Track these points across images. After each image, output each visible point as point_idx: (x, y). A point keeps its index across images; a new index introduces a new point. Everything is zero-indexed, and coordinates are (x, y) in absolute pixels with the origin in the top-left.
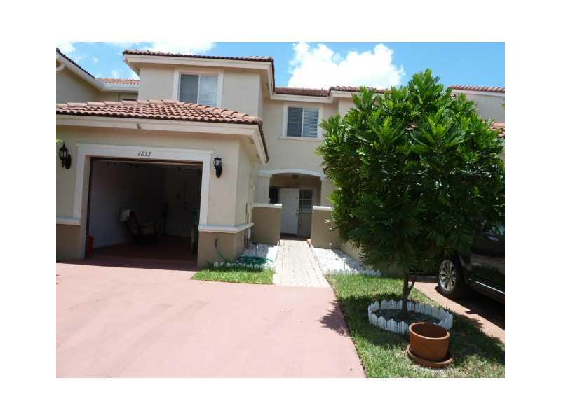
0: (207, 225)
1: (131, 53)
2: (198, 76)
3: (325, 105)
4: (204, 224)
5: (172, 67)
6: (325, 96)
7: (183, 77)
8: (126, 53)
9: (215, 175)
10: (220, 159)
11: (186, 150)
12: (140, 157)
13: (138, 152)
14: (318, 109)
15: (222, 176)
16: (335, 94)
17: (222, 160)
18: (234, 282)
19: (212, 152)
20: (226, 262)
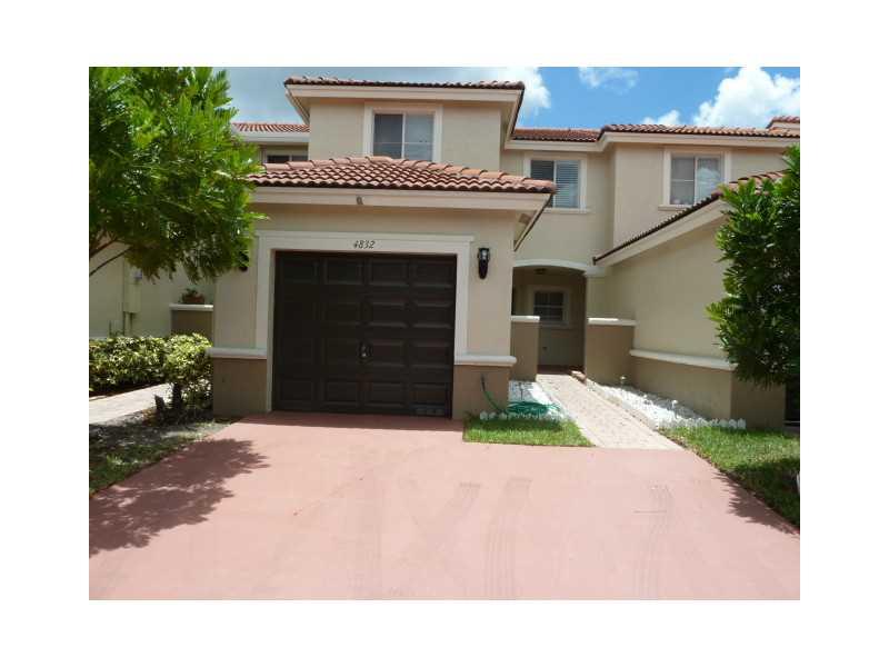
0: (469, 353)
1: (298, 83)
2: (401, 116)
3: (590, 155)
4: (462, 354)
5: (360, 103)
6: (593, 141)
7: (378, 118)
8: (290, 82)
9: (478, 275)
10: (488, 250)
11: (429, 237)
12: (358, 249)
13: (354, 242)
14: (579, 161)
15: (488, 275)
16: (610, 138)
17: (491, 252)
18: (533, 445)
19: (472, 238)
20: (499, 411)
